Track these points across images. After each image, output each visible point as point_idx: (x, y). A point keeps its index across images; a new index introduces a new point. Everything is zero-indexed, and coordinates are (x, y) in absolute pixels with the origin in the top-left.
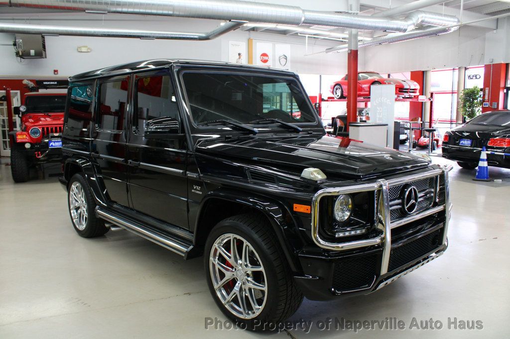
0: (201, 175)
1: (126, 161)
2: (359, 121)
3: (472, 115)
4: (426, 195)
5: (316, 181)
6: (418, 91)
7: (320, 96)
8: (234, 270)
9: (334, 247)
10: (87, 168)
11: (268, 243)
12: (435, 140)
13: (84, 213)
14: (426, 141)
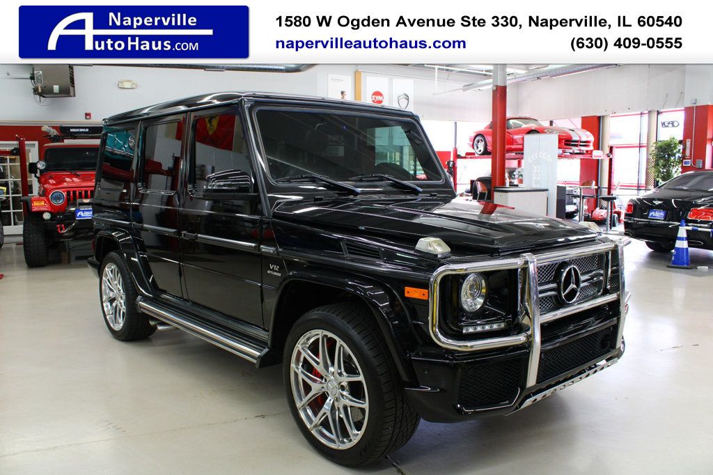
0: (280, 250)
1: (179, 233)
2: (508, 185)
3: (667, 176)
4: (592, 278)
5: (436, 255)
6: (591, 144)
7: (456, 151)
8: (323, 381)
9: (460, 346)
10: (125, 245)
11: (370, 342)
12: (615, 212)
13: (121, 306)
14: (602, 214)
